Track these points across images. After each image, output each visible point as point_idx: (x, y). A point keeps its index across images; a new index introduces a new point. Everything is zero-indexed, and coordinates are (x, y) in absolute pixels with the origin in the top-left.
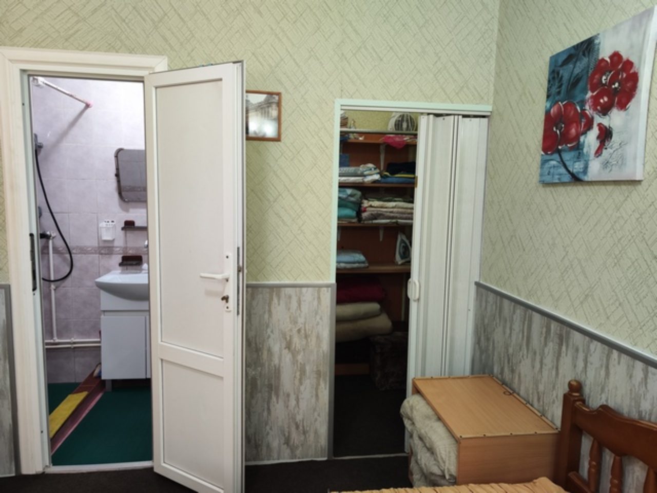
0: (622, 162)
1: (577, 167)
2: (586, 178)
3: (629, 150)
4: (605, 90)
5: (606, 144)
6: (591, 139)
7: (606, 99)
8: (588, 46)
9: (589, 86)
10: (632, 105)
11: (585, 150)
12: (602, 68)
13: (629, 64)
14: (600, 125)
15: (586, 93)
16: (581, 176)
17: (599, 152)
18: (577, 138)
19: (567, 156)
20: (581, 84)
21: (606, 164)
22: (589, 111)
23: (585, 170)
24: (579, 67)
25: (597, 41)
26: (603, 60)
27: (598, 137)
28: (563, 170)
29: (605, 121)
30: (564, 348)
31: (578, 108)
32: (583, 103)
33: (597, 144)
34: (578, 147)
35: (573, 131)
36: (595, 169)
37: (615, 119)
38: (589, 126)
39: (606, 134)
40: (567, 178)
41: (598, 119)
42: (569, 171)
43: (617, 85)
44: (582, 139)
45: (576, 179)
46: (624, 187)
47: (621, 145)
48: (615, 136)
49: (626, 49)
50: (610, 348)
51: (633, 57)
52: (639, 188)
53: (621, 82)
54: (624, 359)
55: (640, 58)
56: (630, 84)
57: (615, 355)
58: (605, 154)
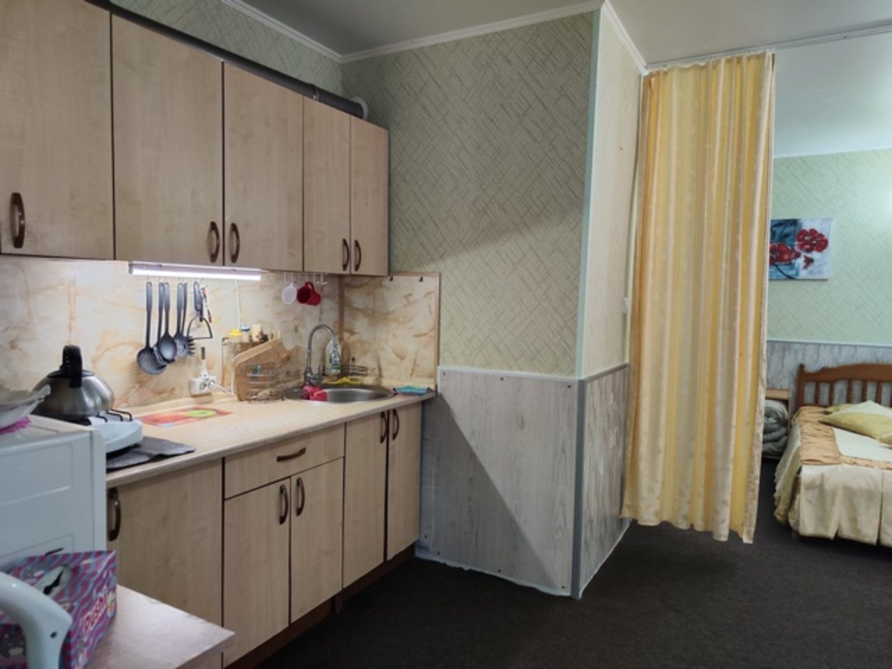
0: (821, 272)
1: (791, 273)
2: (798, 278)
3: (825, 268)
4: (807, 243)
5: (811, 264)
6: (800, 262)
7: (808, 246)
8: (794, 222)
9: (796, 239)
10: (825, 251)
11: (796, 266)
12: (803, 233)
13: (821, 236)
14: (806, 257)
15: (794, 241)
16: (794, 276)
17: (805, 267)
18: (790, 260)
19: (782, 268)
20: (791, 237)
21: (811, 273)
22: (796, 248)
23: (797, 274)
24: (788, 230)
25: (800, 222)
26: (804, 231)
27: (805, 261)
28: (779, 274)
29: (809, 255)
30: (787, 353)
31: (789, 248)
32: (792, 246)
33: (804, 264)
34: (791, 265)
35: (786, 257)
36: (803, 274)
37: (815, 255)
38: (798, 255)
39: (809, 261)
40: (784, 277)
41: (803, 254)
42: (786, 275)
43: (814, 242)
44: (793, 261)
45: (790, 278)
46: (819, 282)
47: (820, 266)
48: (815, 262)
49: (819, 230)
50: (819, 345)
51: (824, 233)
52: (828, 283)
53: (817, 241)
54: (828, 348)
55: (828, 234)
56: (823, 243)
57: (822, 347)
58: (810, 268)
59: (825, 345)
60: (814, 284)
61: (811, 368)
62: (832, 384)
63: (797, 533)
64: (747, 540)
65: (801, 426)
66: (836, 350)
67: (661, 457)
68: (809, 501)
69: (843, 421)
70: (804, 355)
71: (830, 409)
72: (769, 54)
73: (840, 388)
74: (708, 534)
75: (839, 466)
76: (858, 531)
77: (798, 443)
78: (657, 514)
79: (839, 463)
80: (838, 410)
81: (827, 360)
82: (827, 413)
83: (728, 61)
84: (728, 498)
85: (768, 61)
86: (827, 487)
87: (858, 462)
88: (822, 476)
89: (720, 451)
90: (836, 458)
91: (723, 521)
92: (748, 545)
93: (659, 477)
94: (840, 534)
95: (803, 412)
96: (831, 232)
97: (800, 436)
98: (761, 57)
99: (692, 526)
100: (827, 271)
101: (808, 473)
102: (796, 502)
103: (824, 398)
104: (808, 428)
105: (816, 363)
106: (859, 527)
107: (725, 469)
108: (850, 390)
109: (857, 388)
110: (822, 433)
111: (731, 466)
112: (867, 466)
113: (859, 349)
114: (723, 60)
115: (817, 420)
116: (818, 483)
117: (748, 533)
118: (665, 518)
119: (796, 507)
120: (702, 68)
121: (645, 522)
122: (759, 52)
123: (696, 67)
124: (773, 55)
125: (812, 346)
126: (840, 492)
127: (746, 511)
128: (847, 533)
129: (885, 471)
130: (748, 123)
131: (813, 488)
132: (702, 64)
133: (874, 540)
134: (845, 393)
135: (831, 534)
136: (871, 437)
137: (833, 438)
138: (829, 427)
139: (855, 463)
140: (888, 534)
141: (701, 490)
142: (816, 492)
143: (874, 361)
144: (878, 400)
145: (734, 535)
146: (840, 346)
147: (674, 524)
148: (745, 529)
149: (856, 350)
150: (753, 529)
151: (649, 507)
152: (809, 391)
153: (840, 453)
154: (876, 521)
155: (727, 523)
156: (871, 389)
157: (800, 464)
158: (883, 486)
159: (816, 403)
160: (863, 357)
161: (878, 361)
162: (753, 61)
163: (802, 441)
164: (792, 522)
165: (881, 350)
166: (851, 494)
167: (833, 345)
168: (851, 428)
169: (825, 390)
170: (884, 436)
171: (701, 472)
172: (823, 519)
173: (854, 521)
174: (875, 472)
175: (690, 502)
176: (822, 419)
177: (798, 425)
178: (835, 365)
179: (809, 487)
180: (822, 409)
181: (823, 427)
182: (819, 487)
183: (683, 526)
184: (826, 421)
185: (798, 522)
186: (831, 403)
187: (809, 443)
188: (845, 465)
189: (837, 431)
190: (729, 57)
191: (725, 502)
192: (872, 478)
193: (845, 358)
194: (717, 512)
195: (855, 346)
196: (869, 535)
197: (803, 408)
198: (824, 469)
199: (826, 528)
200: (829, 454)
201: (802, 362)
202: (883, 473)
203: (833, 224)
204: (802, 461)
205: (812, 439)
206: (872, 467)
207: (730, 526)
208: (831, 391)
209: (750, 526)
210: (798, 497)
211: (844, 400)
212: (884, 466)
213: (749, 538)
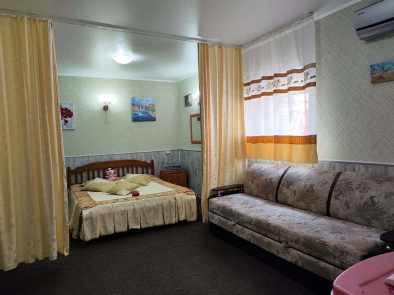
0: (72, 126)
5: (67, 123)
7: (65, 115)
10: (72, 117)
13: (70, 111)
14: (64, 120)
21: (67, 127)
26: (62, 108)
29: (66, 119)
33: (64, 123)
36: (64, 127)
37: (68, 119)
41: (63, 118)
46: (71, 131)
47: (71, 124)
48: (69, 122)
49: (69, 108)
50: (75, 158)
51: (71, 110)
52: (74, 131)
53: (68, 113)
54: (78, 158)
55: (73, 110)
56: (71, 114)
57: (76, 158)
58: (67, 125)
59: (77, 157)
60: (69, 131)
61: (73, 168)
62: (81, 174)
63: (84, 241)
64: (66, 254)
65: (74, 194)
66: (81, 159)
67: (14, 229)
68: (87, 225)
69: (90, 188)
70: (69, 163)
71: (83, 184)
72: (50, 21)
73: (85, 174)
74: (47, 259)
75: (97, 207)
76: (106, 231)
77: (76, 202)
78: (15, 261)
79: (96, 205)
80: (86, 184)
81: (79, 164)
82: (82, 186)
83: (29, 19)
84: (55, 237)
85: (49, 25)
86: (93, 217)
87: (103, 203)
88: (91, 213)
89: (48, 215)
90: (94, 204)
91: (54, 249)
92: (67, 256)
93: (14, 240)
94: (101, 235)
95: (72, 188)
96: (74, 110)
97: (75, 198)
98: (45, 22)
99: (37, 259)
100: (74, 126)
101: (85, 213)
102: (82, 228)
103: (79, 180)
104: (77, 194)
105: (74, 165)
106: (107, 229)
107: (52, 223)
108: (88, 175)
109: (91, 173)
110: (83, 195)
111: (55, 221)
112: (106, 203)
113: (90, 157)
114: (26, 17)
115: (79, 190)
116: (90, 216)
117: (66, 251)
118: (20, 261)
119: (82, 230)
120: (13, 18)
121: (8, 269)
122: (44, 19)
123: (10, 17)
124: (51, 23)
125: (72, 159)
126: (99, 217)
127: (64, 240)
128: (104, 233)
129: (113, 204)
130: (43, 53)
131: (88, 219)
132: (14, 16)
133: (113, 232)
134: (87, 176)
135: (98, 236)
136: (101, 192)
137: (88, 196)
138: (85, 192)
139: (102, 204)
140: (117, 228)
141: (40, 238)
142: (90, 220)
143: (96, 162)
144: (99, 177)
145: (59, 254)
146: (83, 157)
147: (26, 262)
148: (65, 249)
149: (89, 158)
150: (68, 247)
151: (10, 259)
152: (73, 178)
153: (94, 201)
154: (113, 224)
155: (56, 250)
156: (96, 173)
157: (81, 210)
158: (113, 210)
159: (76, 183)
160: (92, 160)
161: (97, 161)
162: (41, 23)
163: (78, 200)
164: (81, 237)
165: (98, 157)
166: (102, 216)
167: (80, 157)
168: (94, 190)
169: (79, 176)
170: (106, 190)
171: (39, 229)
172: (93, 231)
173: (105, 227)
174: (109, 205)
175: (34, 247)
176: (81, 189)
177: (72, 194)
178: (82, 166)
179: (87, 219)
180: (80, 185)
181: (82, 192)
182: (91, 218)
183: (32, 261)
184: (84, 189)
185: (84, 236)
186: (82, 182)
187: (81, 200)
188: (99, 206)
189: (89, 193)
190: (29, 17)
191: (54, 240)
192: (109, 208)
193: (85, 162)
194: (50, 246)
195: (88, 157)
196: (111, 231)
197: (71, 186)
198: (91, 209)
199: (95, 234)
200: (91, 203)
201: (69, 166)
202: (112, 205)
203: (74, 106)
204: (82, 209)
205: (81, 198)
206: (108, 203)
207: (58, 250)
208: (82, 176)
209: (67, 246)
210: (82, 225)
211: (87, 179)
212: (112, 202)
213: (67, 253)
